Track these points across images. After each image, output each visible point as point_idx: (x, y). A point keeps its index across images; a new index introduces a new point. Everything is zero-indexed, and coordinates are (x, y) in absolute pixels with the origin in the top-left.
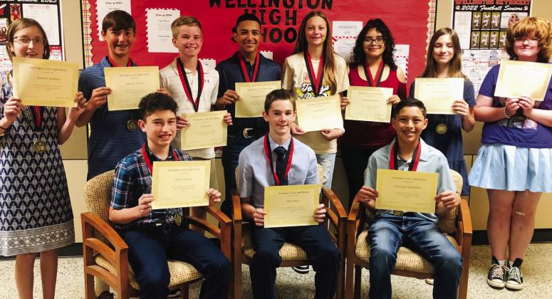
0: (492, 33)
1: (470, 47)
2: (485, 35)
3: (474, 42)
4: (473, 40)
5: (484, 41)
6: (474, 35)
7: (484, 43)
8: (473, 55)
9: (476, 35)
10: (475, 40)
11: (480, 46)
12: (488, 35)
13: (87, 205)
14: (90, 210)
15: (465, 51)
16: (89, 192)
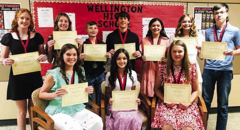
0: (211, 22)
1: (202, 29)
2: (208, 24)
3: (203, 27)
4: (203, 26)
5: (208, 26)
6: (203, 23)
7: (207, 27)
8: (203, 32)
9: (204, 24)
10: (204, 26)
11: (206, 28)
12: (209, 24)
13: (34, 103)
14: (35, 105)
15: (199, 31)
16: (35, 96)
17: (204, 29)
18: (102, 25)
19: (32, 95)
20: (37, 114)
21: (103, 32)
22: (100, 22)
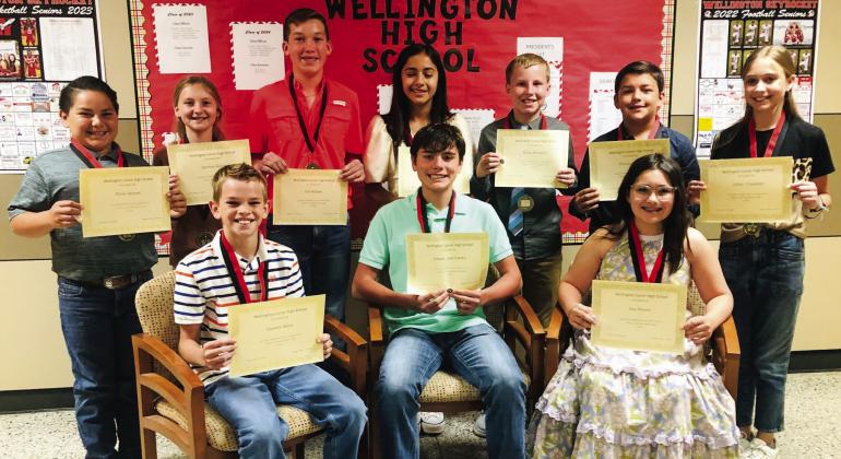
1: (727, 75)
3: (733, 67)
4: (731, 63)
6: (733, 56)
8: (731, 87)
9: (736, 56)
10: (735, 64)
11: (742, 72)
13: (142, 322)
14: (146, 329)
15: (719, 81)
16: (145, 302)
17: (734, 74)
18: (375, 66)
19: (137, 296)
20: (152, 363)
21: (380, 87)
22: (370, 55)
